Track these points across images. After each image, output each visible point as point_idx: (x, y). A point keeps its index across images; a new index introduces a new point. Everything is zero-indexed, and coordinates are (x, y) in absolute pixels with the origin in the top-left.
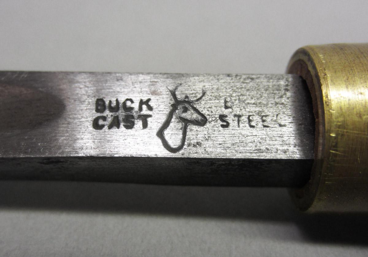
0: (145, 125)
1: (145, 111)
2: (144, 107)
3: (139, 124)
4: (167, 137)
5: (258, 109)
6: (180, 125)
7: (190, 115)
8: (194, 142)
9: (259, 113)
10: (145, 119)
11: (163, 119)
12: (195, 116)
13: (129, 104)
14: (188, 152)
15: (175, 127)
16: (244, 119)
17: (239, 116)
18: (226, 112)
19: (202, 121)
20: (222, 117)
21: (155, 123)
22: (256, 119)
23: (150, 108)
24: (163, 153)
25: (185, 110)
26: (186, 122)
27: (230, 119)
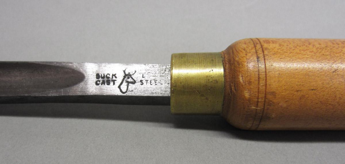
0: (114, 84)
1: (114, 79)
2: (114, 77)
3: (112, 83)
4: (121, 88)
5: (154, 78)
6: (126, 84)
7: (130, 80)
8: (130, 90)
9: (154, 80)
10: (114, 81)
11: (121, 81)
12: (132, 80)
13: (108, 76)
14: (129, 94)
15: (125, 85)
16: (149, 82)
17: (147, 81)
18: (143, 79)
19: (134, 82)
20: (141, 81)
21: (117, 83)
22: (153, 82)
23: (116, 77)
24: (120, 94)
25: (128, 78)
26: (128, 83)
27: (144, 82)
